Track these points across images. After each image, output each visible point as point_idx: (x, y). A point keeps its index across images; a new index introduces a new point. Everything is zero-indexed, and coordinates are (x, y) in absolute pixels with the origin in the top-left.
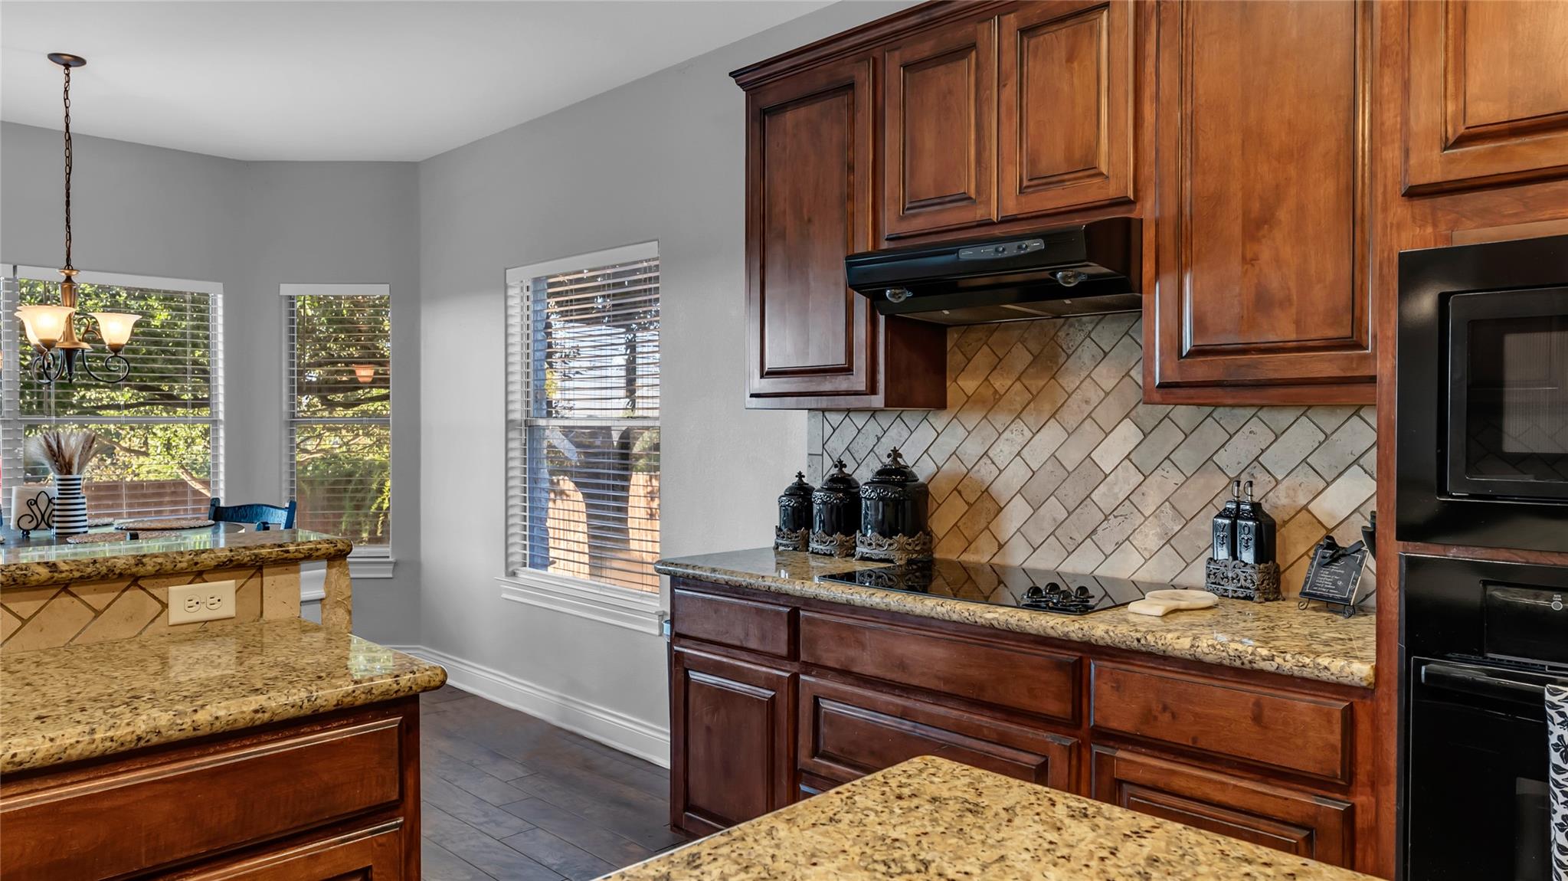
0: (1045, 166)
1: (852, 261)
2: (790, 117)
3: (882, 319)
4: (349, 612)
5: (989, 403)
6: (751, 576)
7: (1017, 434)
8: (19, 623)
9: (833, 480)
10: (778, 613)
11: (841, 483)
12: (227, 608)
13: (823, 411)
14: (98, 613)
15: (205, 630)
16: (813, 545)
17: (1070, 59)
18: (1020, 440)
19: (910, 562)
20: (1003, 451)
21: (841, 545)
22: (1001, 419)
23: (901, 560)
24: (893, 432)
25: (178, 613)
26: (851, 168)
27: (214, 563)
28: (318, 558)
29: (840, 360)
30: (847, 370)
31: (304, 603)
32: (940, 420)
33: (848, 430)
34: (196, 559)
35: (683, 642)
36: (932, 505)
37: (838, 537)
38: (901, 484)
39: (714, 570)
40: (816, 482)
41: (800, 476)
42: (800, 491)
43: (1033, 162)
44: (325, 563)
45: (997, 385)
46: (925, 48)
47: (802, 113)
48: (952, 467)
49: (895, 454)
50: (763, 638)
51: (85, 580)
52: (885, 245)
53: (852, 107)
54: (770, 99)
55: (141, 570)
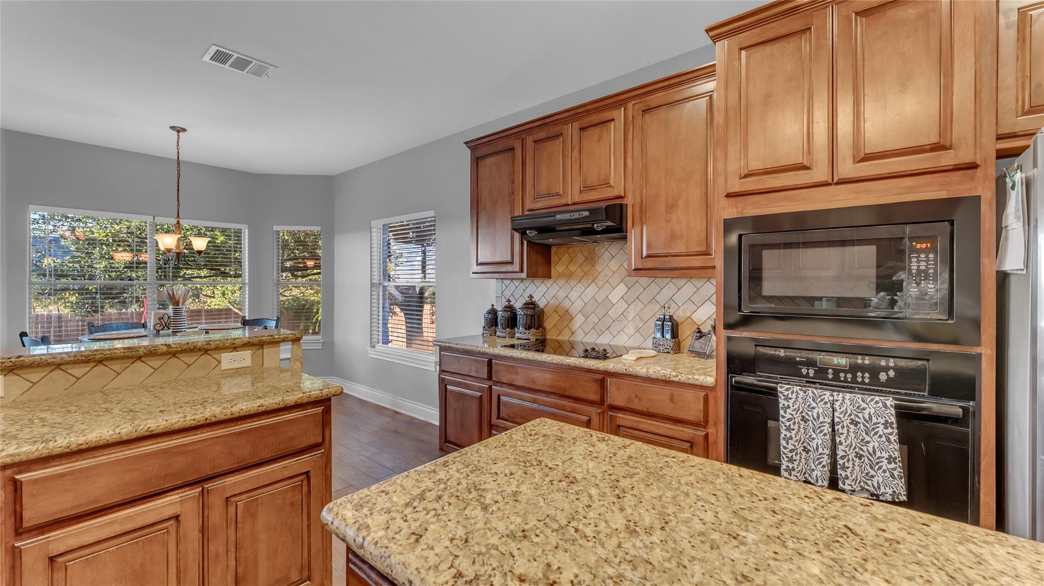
0: (589, 183)
1: (513, 219)
2: (489, 161)
3: (525, 242)
4: (302, 364)
5: (568, 276)
6: (472, 346)
7: (579, 289)
8: (153, 371)
9: (506, 307)
10: (484, 361)
11: (510, 308)
12: (248, 363)
13: (502, 279)
14: (189, 366)
15: (238, 372)
16: (498, 333)
17: (599, 141)
18: (580, 291)
19: (537, 340)
20: (574, 295)
21: (509, 333)
22: (573, 283)
23: (533, 339)
24: (530, 288)
25: (225, 365)
26: (513, 182)
27: (242, 344)
28: (288, 341)
29: (509, 259)
30: (512, 263)
31: (281, 360)
32: (549, 283)
33: (512, 287)
34: (234, 342)
35: (444, 373)
36: (546, 317)
37: (508, 330)
38: (534, 309)
39: (457, 344)
40: (499, 308)
41: (493, 305)
42: (493, 312)
43: (585, 181)
44: (291, 343)
45: (571, 269)
46: (542, 135)
47: (493, 159)
48: (554, 302)
49: (531, 297)
50: (477, 372)
51: (183, 351)
52: (526, 213)
53: (513, 157)
54: (480, 153)
55: (209, 347)
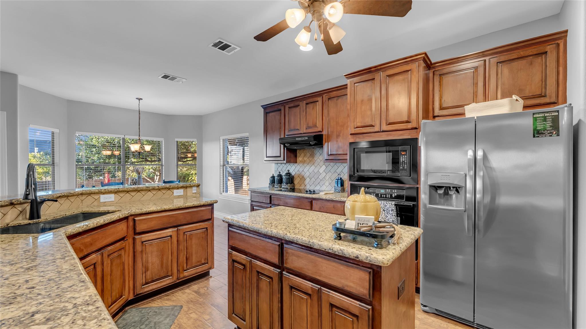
0: (309, 125)
1: (280, 139)
2: (271, 114)
3: (285, 148)
4: (200, 195)
5: (303, 162)
6: (264, 190)
7: (308, 167)
8: (153, 195)
9: (278, 175)
10: (268, 196)
11: (280, 176)
12: (182, 194)
13: (277, 163)
14: (164, 194)
15: (179, 197)
16: (275, 186)
17: (313, 109)
18: (308, 168)
19: (291, 188)
20: (306, 170)
21: (280, 186)
22: (305, 165)
23: (289, 188)
24: (289, 167)
25: (175, 194)
26: (281, 123)
27: (180, 187)
28: (195, 186)
29: (279, 155)
30: (280, 157)
31: (193, 193)
32: (296, 165)
33: (281, 167)
34: (178, 186)
35: (253, 202)
36: (295, 179)
37: (279, 184)
38: (289, 176)
39: (258, 190)
40: (276, 175)
41: (273, 174)
42: (273, 177)
43: (308, 124)
44: (196, 187)
45: (305, 159)
46: (292, 105)
47: (273, 114)
48: (298, 173)
49: (289, 171)
50: (265, 201)
51: (162, 189)
52: (286, 137)
53: (281, 113)
54: (268, 111)
55: (170, 187)
